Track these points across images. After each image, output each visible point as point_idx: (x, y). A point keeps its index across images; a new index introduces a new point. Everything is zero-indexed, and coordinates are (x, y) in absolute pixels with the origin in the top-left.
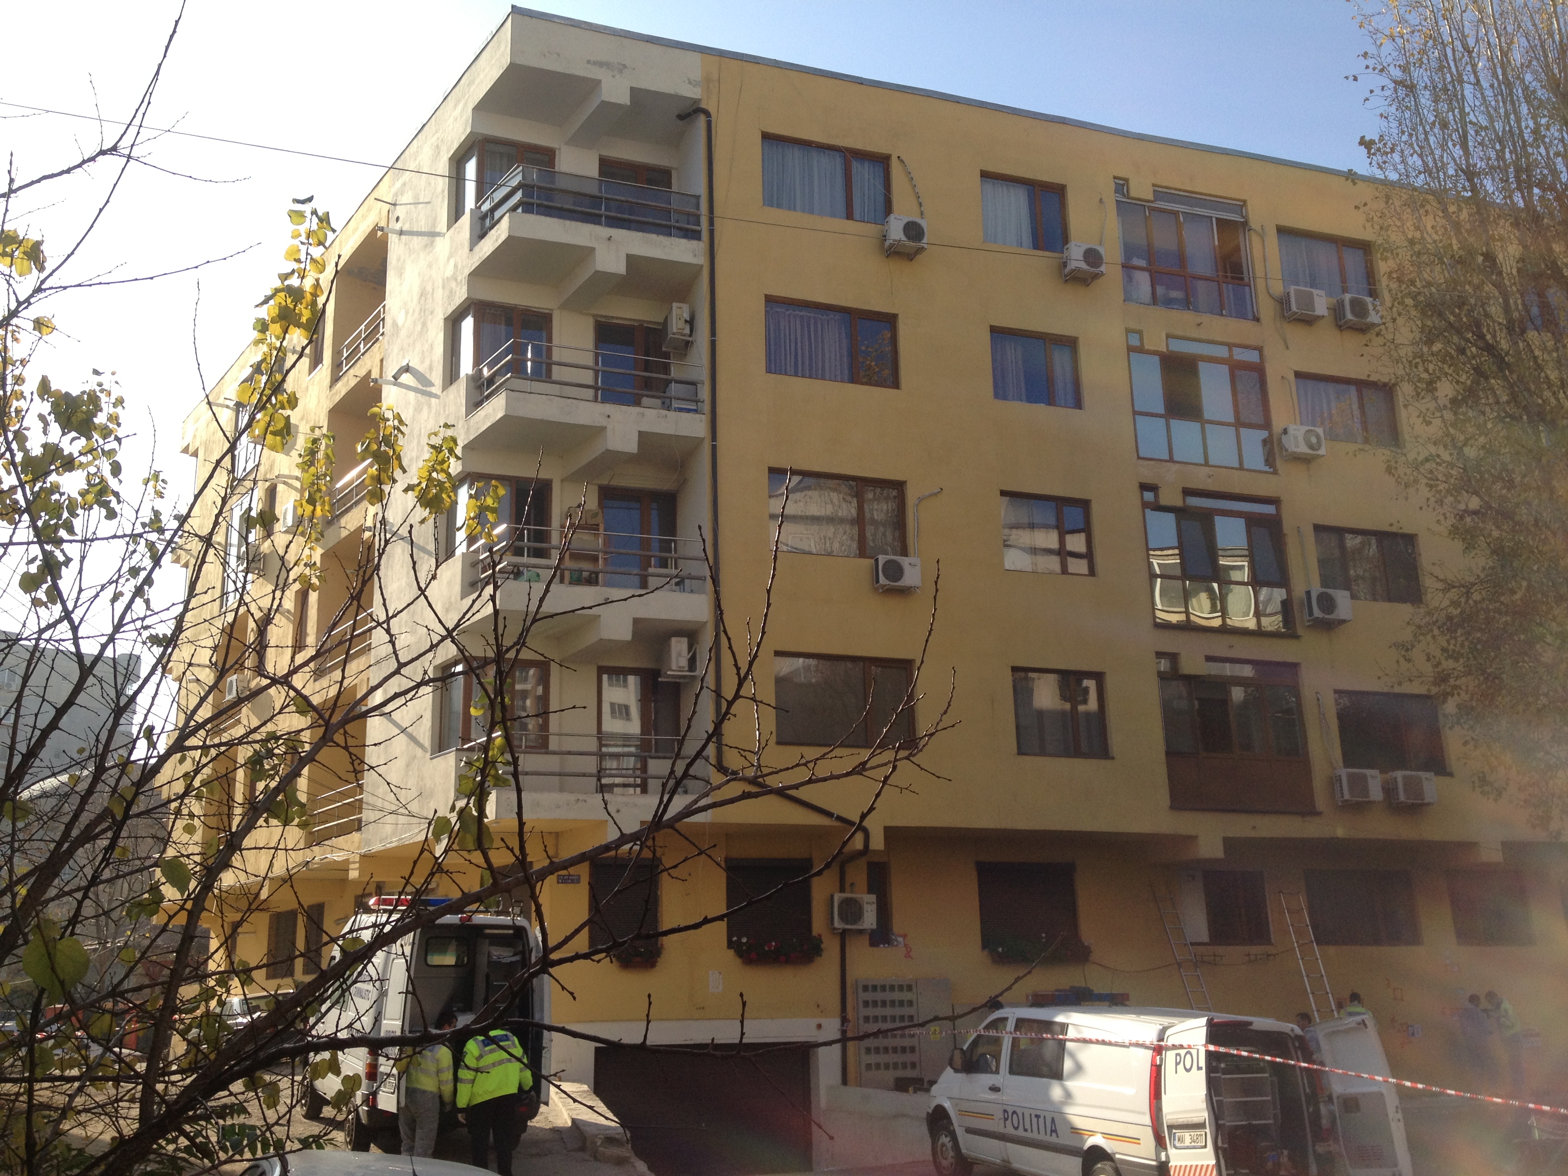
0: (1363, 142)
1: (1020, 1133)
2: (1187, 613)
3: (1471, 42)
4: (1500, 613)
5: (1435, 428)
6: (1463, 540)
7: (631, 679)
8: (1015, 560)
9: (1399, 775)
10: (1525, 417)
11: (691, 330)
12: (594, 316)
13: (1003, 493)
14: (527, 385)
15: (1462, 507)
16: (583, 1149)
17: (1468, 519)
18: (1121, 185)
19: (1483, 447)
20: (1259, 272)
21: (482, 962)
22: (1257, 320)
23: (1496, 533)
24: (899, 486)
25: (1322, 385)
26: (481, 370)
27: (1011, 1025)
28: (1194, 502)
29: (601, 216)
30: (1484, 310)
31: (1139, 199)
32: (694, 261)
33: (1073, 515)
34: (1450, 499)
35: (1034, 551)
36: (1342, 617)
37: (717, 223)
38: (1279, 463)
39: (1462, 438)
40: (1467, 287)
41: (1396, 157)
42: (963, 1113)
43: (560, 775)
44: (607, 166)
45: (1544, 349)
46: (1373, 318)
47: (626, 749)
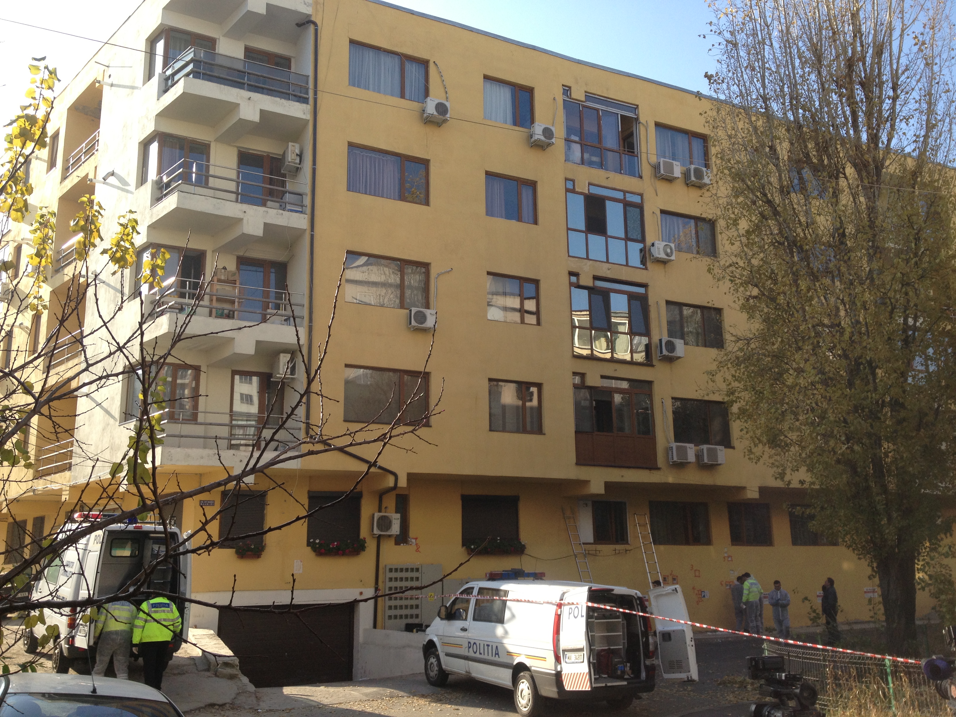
0: (706, 76)
1: (477, 655)
2: (592, 349)
3: (769, 20)
4: (765, 355)
5: (736, 248)
6: (748, 313)
7: (255, 379)
8: (494, 314)
9: (705, 447)
10: (786, 243)
11: (300, 161)
12: (238, 147)
13: (489, 273)
14: (191, 189)
15: (748, 293)
16: (208, 670)
17: (751, 301)
18: (567, 90)
19: (762, 259)
20: (644, 149)
21: (148, 554)
22: (641, 177)
23: (766, 310)
24: (426, 266)
25: (675, 218)
26: (161, 178)
27: (475, 592)
28: (600, 284)
29: (244, 84)
30: (768, 180)
31: (576, 100)
32: (303, 117)
33: (529, 289)
34: (742, 289)
35: (505, 309)
36: (679, 355)
37: (319, 94)
38: (649, 264)
39: (751, 254)
40: (759, 165)
41: (725, 86)
42: (444, 644)
43: (204, 438)
44: (249, 52)
45: (799, 204)
46: (706, 180)
47: (249, 423)
